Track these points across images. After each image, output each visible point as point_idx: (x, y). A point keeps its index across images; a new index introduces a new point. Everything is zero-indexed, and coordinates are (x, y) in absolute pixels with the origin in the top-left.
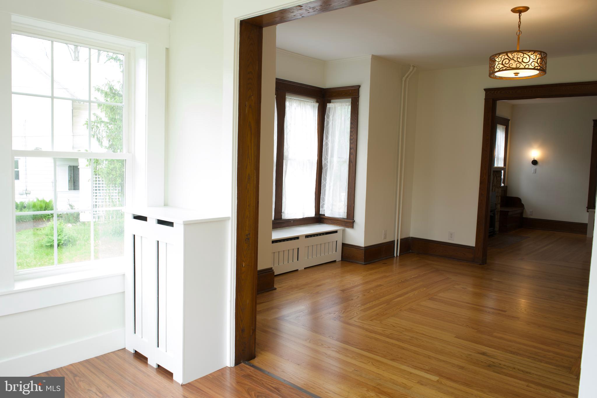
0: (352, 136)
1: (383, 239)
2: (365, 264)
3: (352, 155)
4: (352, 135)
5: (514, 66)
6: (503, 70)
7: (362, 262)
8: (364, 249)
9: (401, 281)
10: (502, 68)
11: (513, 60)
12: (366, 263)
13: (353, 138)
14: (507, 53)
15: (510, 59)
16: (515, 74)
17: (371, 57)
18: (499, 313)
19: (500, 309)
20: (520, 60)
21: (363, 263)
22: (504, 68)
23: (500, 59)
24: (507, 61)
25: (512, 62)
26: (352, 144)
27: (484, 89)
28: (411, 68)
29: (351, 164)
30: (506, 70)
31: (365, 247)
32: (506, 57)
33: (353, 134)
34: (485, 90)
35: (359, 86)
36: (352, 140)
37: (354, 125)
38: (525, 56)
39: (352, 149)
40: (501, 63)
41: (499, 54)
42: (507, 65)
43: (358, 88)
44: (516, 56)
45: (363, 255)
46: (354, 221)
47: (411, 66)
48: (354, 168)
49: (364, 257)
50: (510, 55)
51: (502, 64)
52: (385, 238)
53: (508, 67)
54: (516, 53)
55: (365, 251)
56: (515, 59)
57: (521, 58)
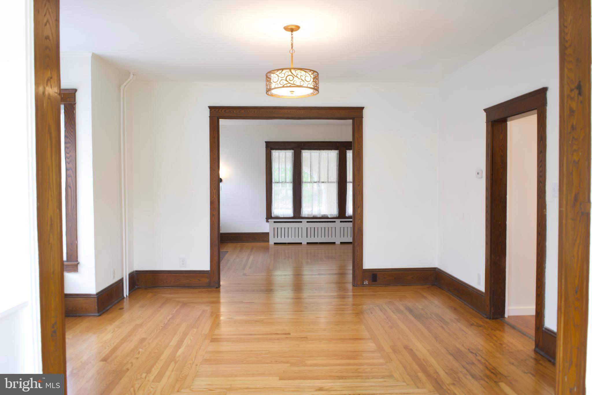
0: (68, 154)
1: (112, 278)
2: (99, 316)
3: (70, 178)
4: (68, 152)
5: (299, 84)
6: (287, 87)
7: (95, 313)
8: (96, 296)
9: (162, 327)
10: (287, 84)
11: (297, 77)
12: (100, 313)
13: (71, 156)
14: (290, 69)
15: (294, 76)
16: (291, 93)
17: (91, 56)
18: (287, 338)
19: (283, 333)
20: (303, 78)
21: (97, 314)
22: (289, 85)
23: (283, 75)
24: (291, 78)
25: (296, 79)
26: (69, 164)
27: (209, 107)
28: (131, 76)
29: (69, 190)
30: (290, 86)
31: (98, 294)
32: (290, 73)
33: (70, 151)
34: (211, 108)
35: (76, 90)
36: (68, 159)
37: (70, 139)
38: (307, 74)
39: (69, 170)
40: (284, 78)
41: (282, 70)
42: (292, 82)
43: (74, 92)
44: (299, 74)
45: (96, 304)
46: (79, 262)
47: (131, 73)
48: (75, 194)
49: (98, 306)
50: (293, 71)
51: (286, 80)
52: (114, 277)
53: (292, 84)
54: (299, 71)
55: (98, 299)
56: (299, 76)
57: (304, 76)
